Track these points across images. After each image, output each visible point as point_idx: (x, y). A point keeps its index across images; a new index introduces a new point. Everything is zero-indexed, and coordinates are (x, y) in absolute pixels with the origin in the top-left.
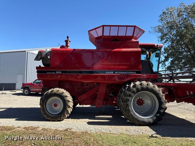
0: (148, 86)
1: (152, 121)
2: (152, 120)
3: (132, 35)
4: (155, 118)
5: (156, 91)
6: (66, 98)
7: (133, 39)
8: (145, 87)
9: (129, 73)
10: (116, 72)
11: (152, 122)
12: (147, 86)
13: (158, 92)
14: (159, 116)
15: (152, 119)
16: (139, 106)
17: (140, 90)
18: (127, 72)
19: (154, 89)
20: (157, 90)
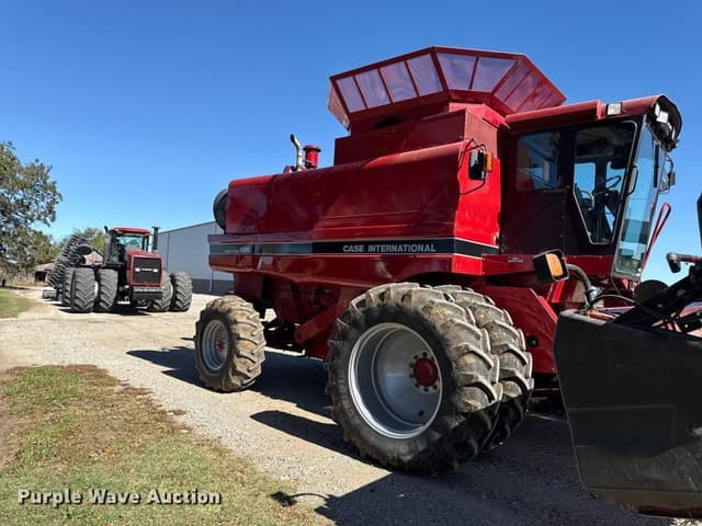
0: (406, 304)
1: (409, 458)
2: (409, 453)
3: (442, 90)
4: (421, 448)
5: (434, 328)
6: (234, 327)
7: (451, 105)
8: (394, 305)
9: (411, 247)
10: (371, 248)
11: (410, 461)
12: (400, 302)
13: (441, 332)
14: (440, 440)
15: (409, 445)
16: (422, 387)
17: (377, 315)
18: (405, 246)
19: (426, 316)
20: (438, 326)
